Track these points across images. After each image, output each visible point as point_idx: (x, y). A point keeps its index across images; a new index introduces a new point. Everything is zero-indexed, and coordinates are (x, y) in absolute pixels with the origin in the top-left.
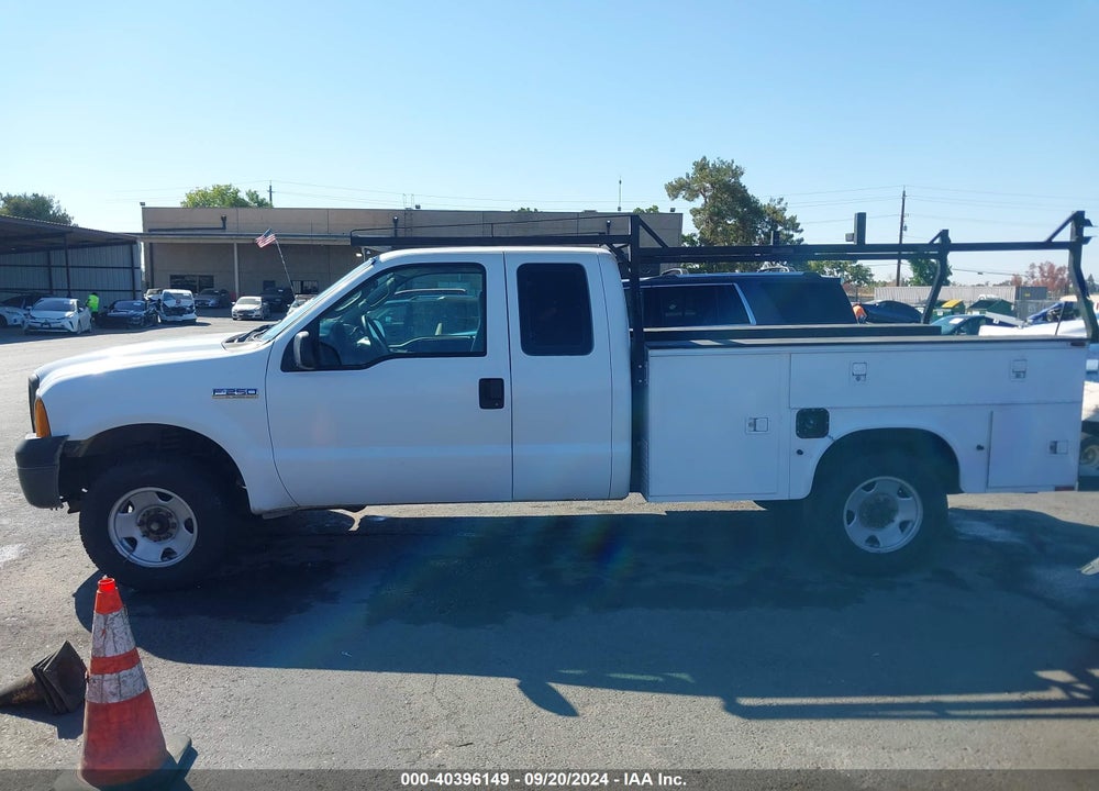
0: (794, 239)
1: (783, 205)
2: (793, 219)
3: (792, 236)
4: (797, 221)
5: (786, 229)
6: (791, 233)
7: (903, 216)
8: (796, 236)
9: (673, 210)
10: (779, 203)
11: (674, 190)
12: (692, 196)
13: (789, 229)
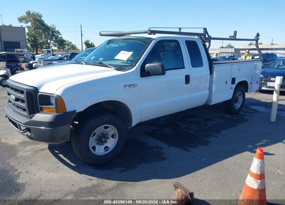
0: (59, 37)
1: (55, 27)
2: (58, 31)
3: (59, 36)
4: (59, 32)
5: (56, 34)
6: (58, 35)
7: (81, 32)
8: (60, 36)
9: (22, 26)
10: (53, 26)
11: (21, 20)
12: (27, 22)
13: (57, 34)
